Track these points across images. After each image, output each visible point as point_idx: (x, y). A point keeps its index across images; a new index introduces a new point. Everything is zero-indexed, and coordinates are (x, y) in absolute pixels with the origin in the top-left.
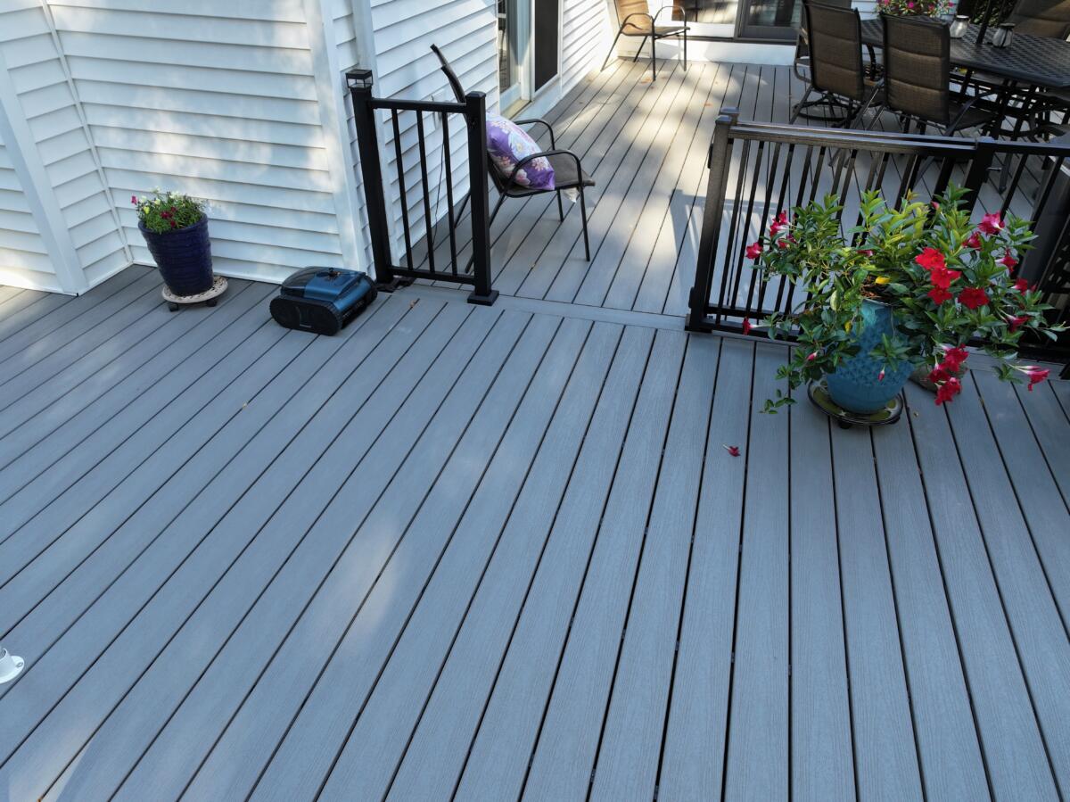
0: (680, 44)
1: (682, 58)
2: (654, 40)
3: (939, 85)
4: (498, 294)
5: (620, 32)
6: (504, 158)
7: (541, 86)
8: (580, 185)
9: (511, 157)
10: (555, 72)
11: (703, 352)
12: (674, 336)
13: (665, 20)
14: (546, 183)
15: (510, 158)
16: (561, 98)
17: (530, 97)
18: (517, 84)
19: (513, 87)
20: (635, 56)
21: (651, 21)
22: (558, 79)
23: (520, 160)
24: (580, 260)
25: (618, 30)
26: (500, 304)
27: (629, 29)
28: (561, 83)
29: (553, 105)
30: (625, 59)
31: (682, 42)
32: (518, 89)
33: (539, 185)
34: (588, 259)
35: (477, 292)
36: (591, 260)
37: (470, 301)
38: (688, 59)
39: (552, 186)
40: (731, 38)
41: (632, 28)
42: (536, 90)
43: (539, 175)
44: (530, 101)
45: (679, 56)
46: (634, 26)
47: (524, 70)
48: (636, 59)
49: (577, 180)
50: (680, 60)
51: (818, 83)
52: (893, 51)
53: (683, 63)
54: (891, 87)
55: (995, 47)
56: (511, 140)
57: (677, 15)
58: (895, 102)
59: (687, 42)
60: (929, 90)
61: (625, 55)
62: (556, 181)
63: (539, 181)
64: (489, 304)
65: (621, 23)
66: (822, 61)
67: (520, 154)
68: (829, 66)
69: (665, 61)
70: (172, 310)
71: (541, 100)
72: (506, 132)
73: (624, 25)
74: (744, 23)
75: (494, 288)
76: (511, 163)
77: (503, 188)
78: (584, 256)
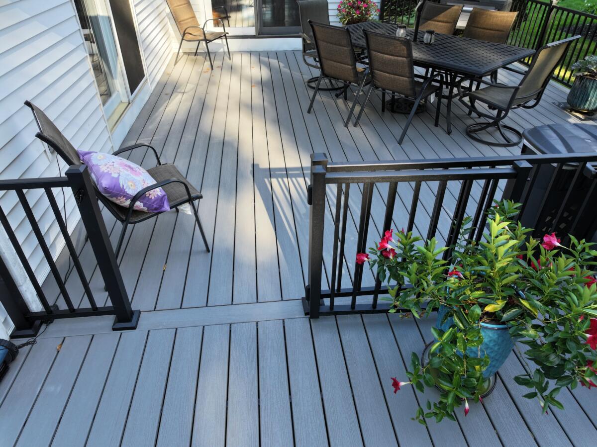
0: (222, 42)
1: (226, 50)
2: (207, 43)
3: (408, 75)
4: (140, 312)
5: (183, 39)
6: (119, 198)
7: (135, 90)
8: (190, 200)
9: (126, 196)
10: (143, 76)
11: (326, 335)
12: (300, 325)
13: (211, 28)
14: (162, 206)
15: (124, 196)
16: (151, 92)
17: (129, 99)
18: (116, 93)
19: (114, 96)
20: (195, 51)
21: (202, 30)
22: (147, 80)
23: (134, 195)
24: (202, 252)
25: (181, 38)
26: (144, 322)
27: (188, 37)
28: (149, 82)
29: (147, 98)
30: (189, 54)
31: (224, 40)
32: (118, 95)
33: (156, 209)
34: (208, 251)
35: (119, 320)
36: (211, 249)
37: (114, 329)
38: (230, 51)
39: (166, 207)
40: (255, 36)
41: (191, 36)
42: (132, 94)
43: (154, 202)
44: (129, 103)
45: (224, 49)
46: (191, 34)
47: (120, 82)
48: (196, 54)
49: (187, 197)
50: (224, 52)
51: (326, 72)
52: (374, 53)
53: (228, 54)
54: (374, 75)
55: (426, 44)
56: (122, 182)
57: (217, 24)
58: (378, 84)
59: (228, 40)
60: (401, 77)
61: (188, 51)
62: (169, 200)
63: (155, 206)
64: (134, 328)
65: (182, 33)
66: (327, 59)
67: (132, 191)
68: (333, 62)
69: (215, 53)
71: (137, 99)
72: (116, 176)
73: (184, 34)
74: (261, 26)
75: (134, 307)
76: (126, 200)
77: (124, 218)
78: (204, 248)
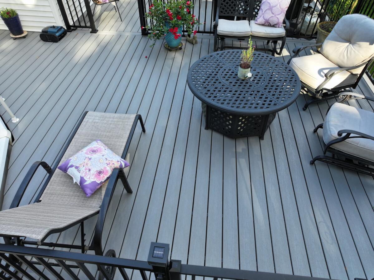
12: (139, 37)
26: (99, 33)
34: (122, 21)
35: (92, 30)
37: (91, 33)
64: (96, 33)
70: (14, 40)
75: (97, 29)
